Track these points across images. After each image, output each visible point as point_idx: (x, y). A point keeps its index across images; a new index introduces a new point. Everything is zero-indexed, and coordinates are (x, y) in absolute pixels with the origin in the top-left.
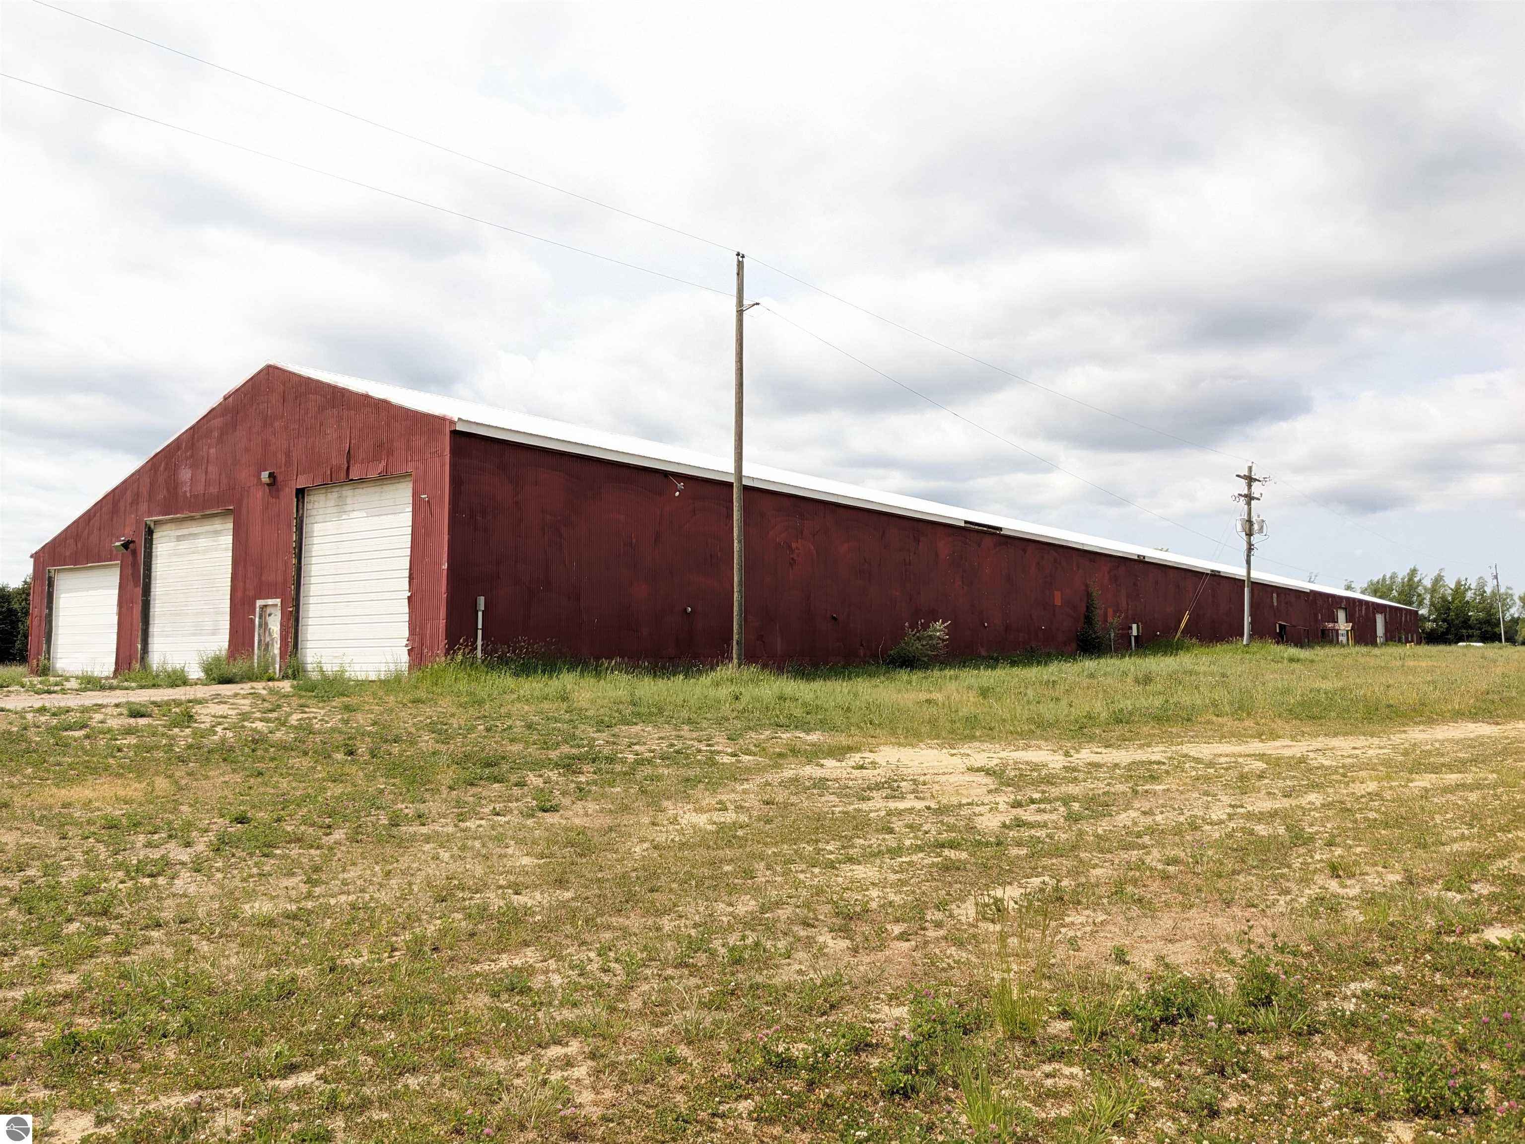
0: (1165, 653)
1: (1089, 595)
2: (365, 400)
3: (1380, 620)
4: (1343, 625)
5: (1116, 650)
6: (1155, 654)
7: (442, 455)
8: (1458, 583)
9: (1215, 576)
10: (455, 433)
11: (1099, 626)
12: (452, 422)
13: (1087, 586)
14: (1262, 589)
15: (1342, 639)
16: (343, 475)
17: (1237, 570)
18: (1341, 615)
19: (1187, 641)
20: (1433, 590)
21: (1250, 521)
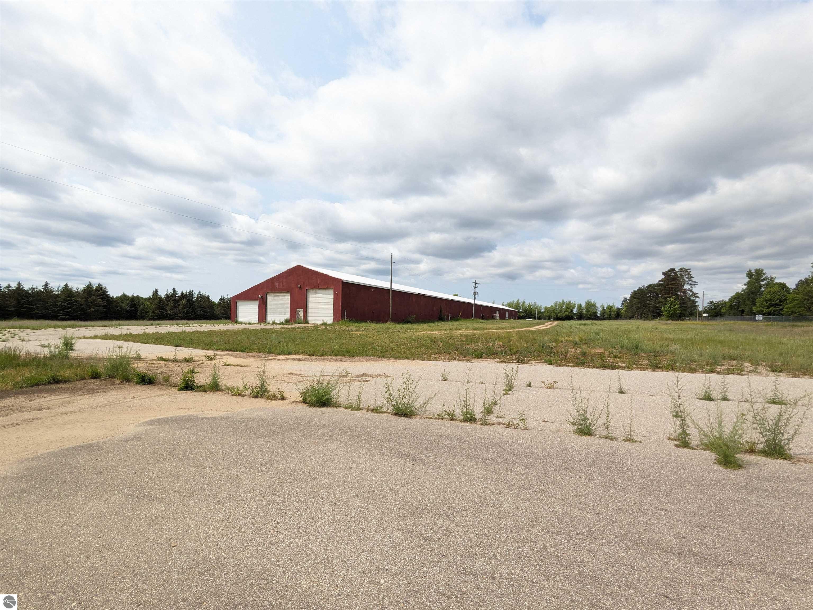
0: (456, 321)
1: (441, 308)
2: (322, 275)
3: (507, 313)
4: (497, 314)
5: (446, 320)
6: (454, 321)
7: (340, 286)
8: (530, 304)
9: (468, 303)
10: (343, 282)
11: (443, 314)
12: (342, 280)
13: (441, 306)
14: (478, 306)
15: (498, 318)
16: (318, 287)
17: (471, 301)
18: (497, 312)
19: (461, 318)
20: (523, 305)
21: (475, 293)
